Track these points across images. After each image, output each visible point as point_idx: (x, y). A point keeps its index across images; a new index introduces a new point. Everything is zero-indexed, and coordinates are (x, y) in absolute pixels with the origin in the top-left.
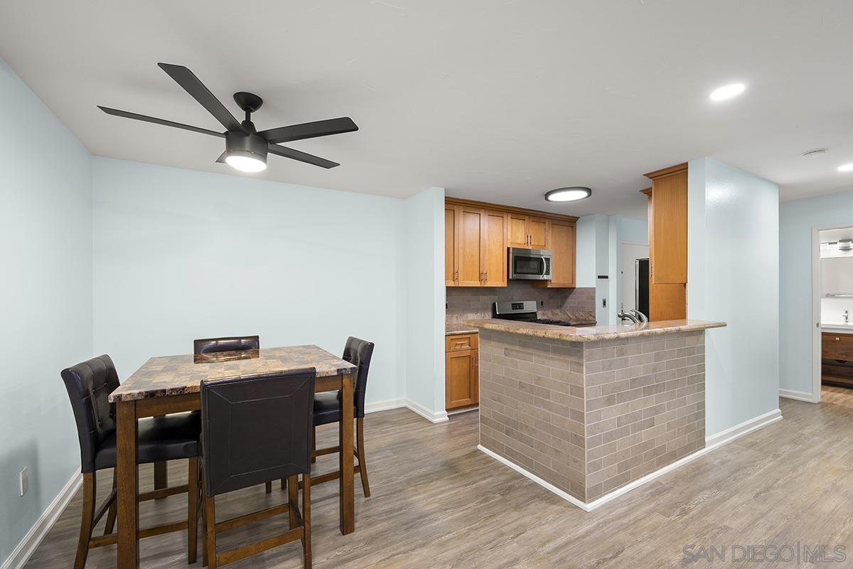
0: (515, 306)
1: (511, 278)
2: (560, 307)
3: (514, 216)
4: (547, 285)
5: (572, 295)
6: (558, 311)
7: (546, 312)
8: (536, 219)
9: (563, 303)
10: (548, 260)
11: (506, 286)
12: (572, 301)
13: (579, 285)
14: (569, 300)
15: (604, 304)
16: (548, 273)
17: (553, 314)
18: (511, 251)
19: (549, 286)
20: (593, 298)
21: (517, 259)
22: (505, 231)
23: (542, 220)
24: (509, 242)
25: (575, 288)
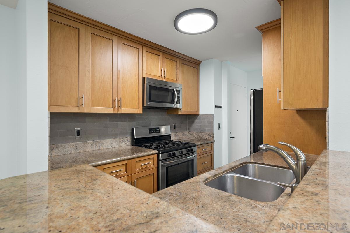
0: (151, 130)
1: (146, 105)
2: (188, 129)
3: (150, 50)
4: (178, 113)
5: (196, 121)
6: (186, 133)
7: (178, 133)
8: (169, 57)
9: (190, 126)
10: (178, 91)
11: (142, 113)
12: (196, 124)
13: (201, 112)
14: (194, 124)
15: (219, 127)
16: (178, 102)
17: (183, 135)
18: (146, 81)
19: (180, 113)
20: (212, 123)
21: (151, 88)
22: (140, 61)
23: (175, 59)
24: (145, 72)
25: (199, 115)
